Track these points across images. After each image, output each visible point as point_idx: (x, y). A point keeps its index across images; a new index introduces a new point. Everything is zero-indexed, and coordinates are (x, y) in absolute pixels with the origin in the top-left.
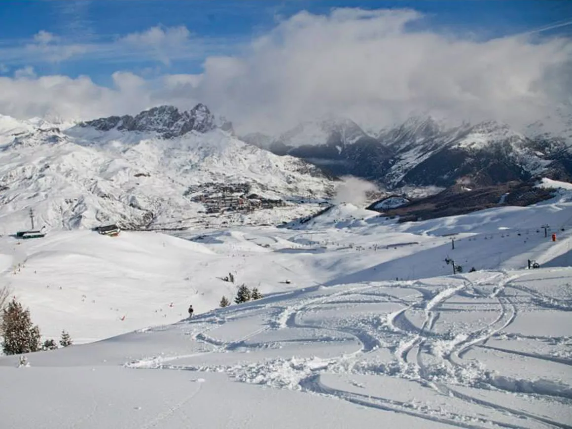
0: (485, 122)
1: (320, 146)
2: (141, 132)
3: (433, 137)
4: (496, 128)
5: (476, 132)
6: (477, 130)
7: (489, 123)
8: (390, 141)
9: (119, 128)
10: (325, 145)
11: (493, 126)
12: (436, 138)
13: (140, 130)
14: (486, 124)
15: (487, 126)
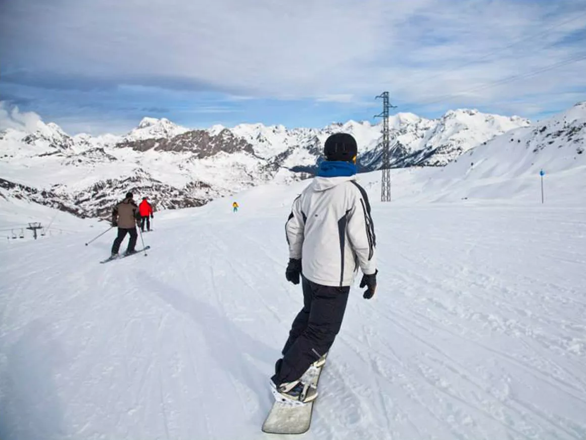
0: (444, 145)
1: (310, 166)
2: (178, 153)
3: (403, 157)
4: (453, 150)
5: (438, 153)
6: (439, 152)
7: (447, 145)
8: (367, 162)
9: (156, 149)
10: (314, 166)
11: (450, 149)
12: (406, 158)
13: (176, 151)
14: (445, 147)
15: (446, 149)
